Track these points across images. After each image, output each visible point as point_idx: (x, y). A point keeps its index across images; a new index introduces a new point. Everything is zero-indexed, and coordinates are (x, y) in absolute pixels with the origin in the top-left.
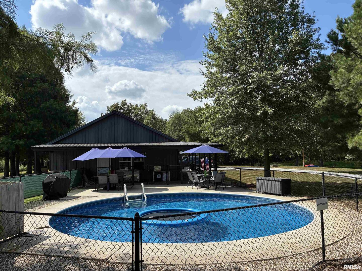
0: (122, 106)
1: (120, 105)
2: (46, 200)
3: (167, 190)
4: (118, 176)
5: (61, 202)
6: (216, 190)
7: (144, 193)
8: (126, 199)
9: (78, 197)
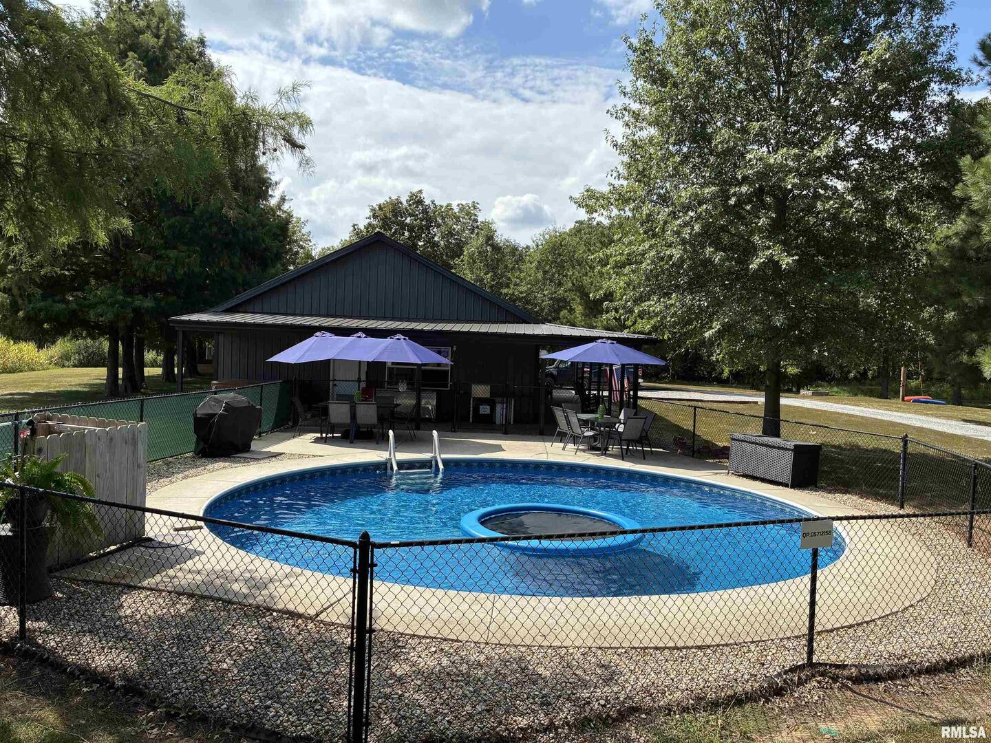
0: (410, 205)
1: (405, 203)
2: (202, 457)
3: (499, 449)
4: (378, 407)
5: (236, 465)
6: (623, 459)
7: (437, 455)
8: (392, 469)
9: (276, 455)
